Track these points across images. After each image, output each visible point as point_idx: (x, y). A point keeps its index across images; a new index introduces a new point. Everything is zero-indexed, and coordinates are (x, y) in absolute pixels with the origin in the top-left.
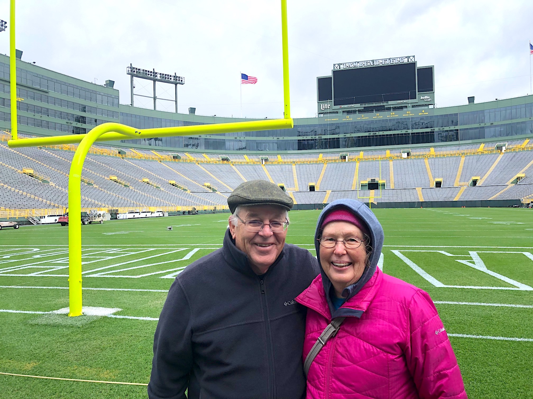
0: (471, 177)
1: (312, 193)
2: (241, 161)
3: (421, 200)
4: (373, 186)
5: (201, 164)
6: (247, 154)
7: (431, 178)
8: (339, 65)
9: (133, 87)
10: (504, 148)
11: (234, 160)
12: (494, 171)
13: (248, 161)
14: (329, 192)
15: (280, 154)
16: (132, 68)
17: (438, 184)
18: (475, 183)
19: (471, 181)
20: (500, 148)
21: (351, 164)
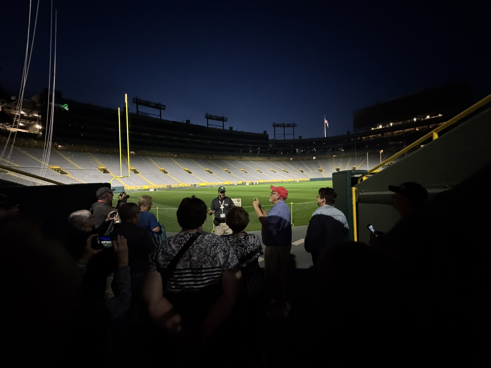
16: (274, 124)
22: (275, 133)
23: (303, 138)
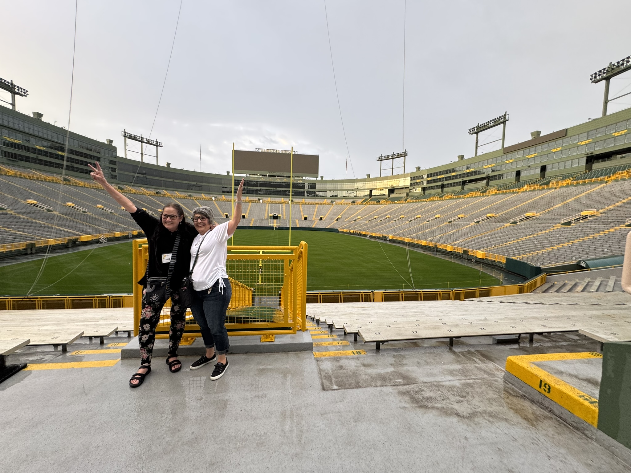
0: (320, 215)
1: (244, 219)
2: (200, 197)
3: (298, 226)
4: (275, 217)
5: (175, 198)
6: (204, 193)
7: (302, 215)
8: (259, 149)
9: (126, 145)
10: (334, 203)
11: (196, 197)
12: (329, 214)
13: (205, 198)
14: (253, 219)
15: (224, 195)
16: (125, 132)
17: (305, 219)
18: (321, 219)
19: (319, 218)
20: (332, 202)
21: (264, 204)
22: (127, 147)
23: (171, 166)
